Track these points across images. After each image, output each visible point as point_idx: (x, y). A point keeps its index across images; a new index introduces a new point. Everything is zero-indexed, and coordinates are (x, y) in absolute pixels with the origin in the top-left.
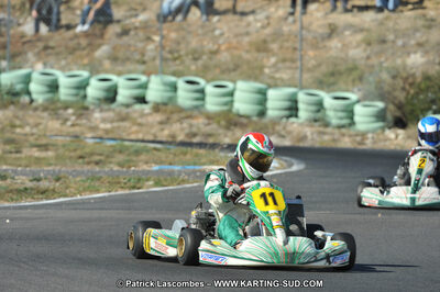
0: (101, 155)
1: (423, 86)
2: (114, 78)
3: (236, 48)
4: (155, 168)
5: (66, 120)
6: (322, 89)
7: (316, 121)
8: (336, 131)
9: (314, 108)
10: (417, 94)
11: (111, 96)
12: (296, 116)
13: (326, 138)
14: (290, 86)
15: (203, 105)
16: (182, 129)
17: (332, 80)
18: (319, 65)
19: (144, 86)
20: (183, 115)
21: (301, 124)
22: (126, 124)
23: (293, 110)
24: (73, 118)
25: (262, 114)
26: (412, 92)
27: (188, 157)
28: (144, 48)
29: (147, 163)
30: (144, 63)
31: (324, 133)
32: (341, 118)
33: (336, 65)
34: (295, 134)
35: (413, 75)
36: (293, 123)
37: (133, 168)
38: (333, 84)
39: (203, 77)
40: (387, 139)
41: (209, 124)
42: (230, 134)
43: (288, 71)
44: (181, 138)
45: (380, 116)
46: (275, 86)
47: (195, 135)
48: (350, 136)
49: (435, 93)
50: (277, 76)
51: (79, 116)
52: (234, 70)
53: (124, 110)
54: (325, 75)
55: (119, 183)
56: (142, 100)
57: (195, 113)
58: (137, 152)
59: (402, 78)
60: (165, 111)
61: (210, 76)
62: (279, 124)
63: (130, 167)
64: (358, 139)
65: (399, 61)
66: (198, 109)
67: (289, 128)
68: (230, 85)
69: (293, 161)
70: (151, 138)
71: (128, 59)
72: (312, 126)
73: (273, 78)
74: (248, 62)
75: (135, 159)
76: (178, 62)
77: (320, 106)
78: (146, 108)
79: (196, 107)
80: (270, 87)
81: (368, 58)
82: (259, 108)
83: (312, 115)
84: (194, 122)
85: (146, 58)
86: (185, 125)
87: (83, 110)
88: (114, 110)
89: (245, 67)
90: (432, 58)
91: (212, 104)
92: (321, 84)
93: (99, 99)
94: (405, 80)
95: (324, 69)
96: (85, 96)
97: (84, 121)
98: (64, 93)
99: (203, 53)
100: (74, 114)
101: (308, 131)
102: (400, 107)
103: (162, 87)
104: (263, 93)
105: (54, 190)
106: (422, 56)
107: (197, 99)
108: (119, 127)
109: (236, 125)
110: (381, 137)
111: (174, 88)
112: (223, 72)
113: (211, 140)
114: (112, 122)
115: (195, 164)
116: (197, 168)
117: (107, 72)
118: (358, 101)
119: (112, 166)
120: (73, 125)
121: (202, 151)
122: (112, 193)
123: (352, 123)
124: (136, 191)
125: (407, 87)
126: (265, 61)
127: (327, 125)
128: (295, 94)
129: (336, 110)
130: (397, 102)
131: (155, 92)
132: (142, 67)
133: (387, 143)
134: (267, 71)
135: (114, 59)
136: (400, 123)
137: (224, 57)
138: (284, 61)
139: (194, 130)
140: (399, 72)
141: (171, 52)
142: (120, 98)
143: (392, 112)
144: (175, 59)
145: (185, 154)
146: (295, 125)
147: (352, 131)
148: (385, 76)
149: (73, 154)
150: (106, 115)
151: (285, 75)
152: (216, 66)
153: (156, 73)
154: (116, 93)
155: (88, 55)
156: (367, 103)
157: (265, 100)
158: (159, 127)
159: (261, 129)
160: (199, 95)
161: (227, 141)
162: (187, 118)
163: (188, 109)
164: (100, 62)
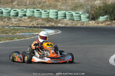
0: (8, 31)
2: (18, 10)
3: (50, 1)
4: (21, 34)
7: (71, 19)
8: (77, 22)
9: (70, 16)
11: (17, 15)
12: (66, 18)
13: (74, 24)
14: (64, 10)
15: (41, 16)
16: (36, 23)
17: (75, 8)
18: (72, 5)
19: (26, 12)
20: (36, 19)
22: (21, 22)
24: (7, 21)
25: (57, 18)
26: (96, 11)
28: (26, 2)
30: (26, 5)
31: (73, 23)
32: (77, 19)
33: (77, 4)
35: (96, 6)
36: (65, 20)
37: (15, 34)
38: (76, 9)
39: (41, 9)
41: (43, 21)
42: (48, 23)
43: (64, 6)
44: (35, 25)
45: (88, 18)
46: (60, 10)
48: (80, 23)
49: (102, 11)
50: (61, 8)
51: (8, 20)
52: (50, 7)
53: (20, 18)
54: (74, 7)
55: (8, 39)
56: (25, 15)
58: (18, 30)
59: (93, 7)
60: (31, 18)
61: (43, 9)
62: (61, 21)
64: (82, 24)
65: (93, 3)
67: (64, 22)
68: (48, 11)
71: (22, 5)
72: (70, 21)
73: (60, 8)
74: (53, 4)
75: (16, 32)
76: (35, 5)
77: (72, 15)
78: (26, 18)
79: (39, 17)
80: (59, 11)
81: (85, 2)
82: (56, 16)
83: (70, 18)
85: (27, 4)
86: (36, 22)
87: (9, 18)
88: (17, 19)
89: (53, 6)
90: (102, 2)
91: (44, 16)
92: (72, 10)
93: (13, 16)
95: (73, 5)
96: (10, 15)
97: (10, 22)
98: (4, 14)
99: (42, 2)
100: (7, 20)
101: (69, 22)
102: (93, 15)
103: (30, 12)
104: (57, 12)
106: (99, 1)
108: (19, 23)
109: (50, 21)
111: (33, 12)
112: (47, 7)
113: (43, 26)
114: (17, 22)
117: (16, 8)
118: (82, 14)
119: (10, 34)
120: (7, 23)
123: (81, 20)
125: (95, 9)
126: (58, 4)
127: (74, 20)
128: (65, 13)
129: (76, 16)
131: (28, 13)
132: (25, 7)
133: (90, 24)
134: (58, 6)
135: (18, 5)
137: (47, 3)
138: (63, 4)
139: (39, 23)
141: (33, 3)
142: (19, 15)
143: (91, 16)
144: (34, 4)
146: (66, 21)
147: (81, 22)
148: (89, 7)
149: (1, 31)
150: (16, 19)
151: (63, 8)
152: (45, 6)
153: (28, 8)
155: (11, 4)
156: (84, 14)
157: (57, 14)
158: (29, 22)
159: (56, 22)
160: (40, 14)
161: (47, 25)
162: (37, 20)
163: (37, 17)
164: (15, 6)
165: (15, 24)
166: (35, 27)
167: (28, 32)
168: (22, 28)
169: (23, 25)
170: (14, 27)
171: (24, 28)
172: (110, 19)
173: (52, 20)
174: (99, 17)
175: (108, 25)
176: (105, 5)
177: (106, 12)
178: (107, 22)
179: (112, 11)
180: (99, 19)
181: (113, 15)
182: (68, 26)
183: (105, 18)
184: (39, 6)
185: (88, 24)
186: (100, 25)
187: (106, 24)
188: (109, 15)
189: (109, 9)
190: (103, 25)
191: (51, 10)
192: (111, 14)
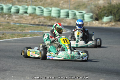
0: (15, 28)
1: (103, 9)
2: (19, 7)
4: (30, 31)
5: (5, 18)
7: (74, 18)
9: (73, 15)
10: (102, 11)
11: (18, 11)
12: (68, 17)
14: (66, 9)
15: (43, 14)
16: (37, 21)
17: (78, 7)
18: (75, 3)
19: (27, 9)
20: (37, 17)
21: (70, 20)
23: (68, 15)
24: (7, 17)
25: (59, 17)
26: (100, 11)
27: (39, 28)
30: (27, 2)
32: (81, 18)
33: (79, 3)
34: (68, 22)
35: (100, 6)
36: (67, 19)
37: (24, 31)
39: (43, 6)
40: (93, 24)
41: (44, 19)
42: (50, 22)
44: (37, 23)
45: (92, 17)
46: (63, 8)
47: (40, 22)
49: (106, 11)
50: (63, 6)
51: (9, 17)
52: (52, 4)
53: (21, 15)
54: (76, 6)
55: (20, 35)
56: (26, 13)
57: (41, 16)
58: (25, 27)
60: (32, 16)
61: (45, 6)
62: (64, 19)
63: (23, 31)
64: (85, 24)
65: (97, 2)
66: (42, 15)
68: (50, 9)
69: (68, 29)
70: (28, 23)
71: (22, 1)
72: (73, 20)
74: (55, 2)
75: (24, 29)
76: (36, 2)
77: (75, 14)
78: (27, 15)
80: (61, 9)
81: (88, 1)
82: (59, 15)
84: (41, 19)
86: (38, 20)
87: (10, 15)
88: (19, 15)
89: (54, 4)
90: (105, 1)
91: (46, 14)
92: (75, 9)
93: (15, 12)
94: (98, 7)
95: (76, 4)
96: (11, 12)
98: (5, 11)
101: (72, 22)
102: (97, 15)
103: (32, 9)
104: (59, 11)
105: (2, 37)
106: (103, 1)
107: (41, 12)
108: (20, 20)
109: (52, 20)
111: (35, 9)
112: (48, 5)
113: (45, 24)
115: (41, 30)
116: (41, 31)
117: (17, 5)
118: (85, 13)
119: (18, 31)
121: (43, 27)
122: (18, 38)
123: (84, 19)
124: (25, 38)
125: (99, 9)
126: (60, 2)
128: (68, 11)
129: (79, 16)
130: (96, 13)
131: (30, 10)
132: (26, 4)
134: (60, 5)
135: (19, 1)
136: (97, 19)
137: (49, 1)
138: (65, 2)
139: (41, 21)
140: (96, 5)
143: (95, 16)
144: (35, 1)
145: (38, 27)
148: (93, 6)
149: (7, 27)
151: (65, 6)
153: (30, 5)
154: (19, 11)
156: (88, 14)
157: (60, 13)
158: (31, 20)
161: (50, 24)
162: (39, 17)
164: (15, 2)
166: (37, 25)
170: (20, 24)
171: (31, 25)
174: (103, 17)
175: (112, 26)
176: (109, 5)
177: (111, 12)
178: (111, 23)
179: (117, 12)
180: (103, 19)
181: (118, 16)
182: (71, 25)
185: (91, 24)
186: (104, 26)
188: (113, 16)
189: (114, 9)
190: (107, 26)
191: (53, 9)
192: (115, 15)
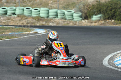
1: (92, 8)
2: (7, 8)
4: (10, 33)
6: (64, 9)
7: (63, 18)
8: (68, 21)
9: (62, 15)
10: (91, 10)
11: (6, 13)
12: (57, 17)
13: (66, 23)
14: (55, 9)
15: (31, 15)
16: (25, 22)
17: (68, 7)
18: (64, 3)
19: (15, 10)
20: (25, 18)
21: (59, 19)
22: (10, 21)
25: (48, 17)
26: (89, 10)
29: (8, 32)
30: (15, 3)
31: (65, 22)
32: (69, 17)
33: (69, 3)
34: (57, 22)
35: (90, 5)
36: (56, 19)
37: (3, 34)
39: (31, 7)
40: (82, 23)
41: (33, 20)
42: (39, 22)
43: (56, 5)
45: (81, 17)
46: (52, 9)
47: (27, 23)
48: (72, 22)
49: (95, 10)
50: (53, 6)
52: (41, 5)
53: (9, 17)
54: (66, 6)
56: (14, 14)
58: (6, 29)
59: (86, 6)
60: (21, 17)
61: (33, 7)
62: (52, 19)
64: (74, 23)
65: (86, 1)
67: (55, 20)
68: (39, 9)
71: (11, 2)
72: (62, 20)
73: (51, 7)
74: (45, 2)
75: (5, 31)
76: (25, 3)
77: (64, 14)
78: (15, 16)
79: (29, 16)
80: (50, 9)
82: (47, 15)
83: (61, 17)
85: (16, 2)
86: (26, 20)
89: (44, 4)
91: (34, 15)
93: (2, 14)
95: (65, 4)
101: (61, 21)
102: (86, 14)
104: (48, 11)
108: (8, 22)
109: (40, 20)
110: (81, 22)
111: (23, 10)
112: (37, 5)
113: (33, 25)
114: (5, 20)
116: (22, 33)
117: (4, 6)
118: (74, 13)
123: (73, 19)
124: (1, 40)
125: (88, 8)
126: (49, 2)
127: (66, 19)
128: (57, 11)
129: (68, 15)
130: (85, 12)
131: (18, 12)
132: (15, 5)
133: (83, 24)
134: (50, 5)
135: (7, 2)
137: (38, 1)
138: (54, 2)
139: (29, 22)
140: (85, 4)
141: (23, 0)
142: (8, 13)
143: (84, 15)
144: (24, 2)
146: (57, 20)
147: (73, 21)
148: (82, 6)
150: (5, 18)
153: (18, 6)
156: (77, 13)
157: (49, 13)
158: (19, 21)
159: (48, 21)
160: (30, 12)
161: (38, 25)
162: (27, 18)
163: (27, 16)
164: (3, 3)
165: (4, 23)
166: (24, 26)
167: (18, 32)
168: (11, 27)
169: (12, 24)
170: (2, 26)
171: (13, 27)
172: (104, 18)
173: (43, 19)
174: (93, 16)
175: (102, 24)
176: (98, 4)
177: (100, 10)
178: (100, 21)
179: (106, 10)
180: (93, 18)
181: (107, 14)
182: (60, 25)
183: (99, 18)
184: (29, 4)
185: (81, 23)
186: (93, 24)
187: (100, 23)
188: (103, 14)
189: (103, 8)
190: (96, 24)
191: (42, 9)
192: (104, 13)
